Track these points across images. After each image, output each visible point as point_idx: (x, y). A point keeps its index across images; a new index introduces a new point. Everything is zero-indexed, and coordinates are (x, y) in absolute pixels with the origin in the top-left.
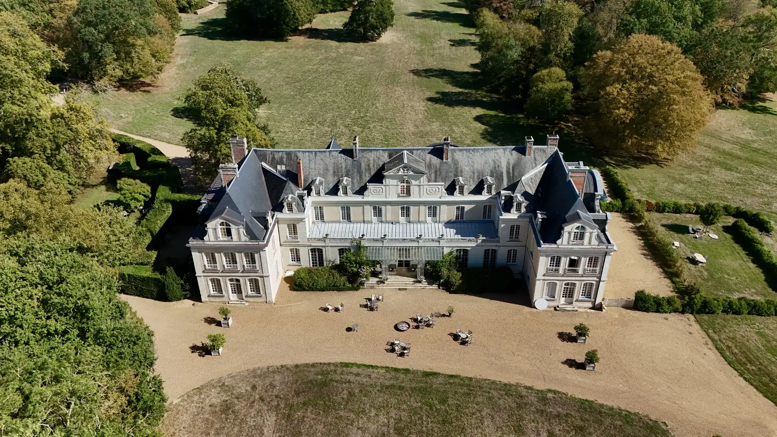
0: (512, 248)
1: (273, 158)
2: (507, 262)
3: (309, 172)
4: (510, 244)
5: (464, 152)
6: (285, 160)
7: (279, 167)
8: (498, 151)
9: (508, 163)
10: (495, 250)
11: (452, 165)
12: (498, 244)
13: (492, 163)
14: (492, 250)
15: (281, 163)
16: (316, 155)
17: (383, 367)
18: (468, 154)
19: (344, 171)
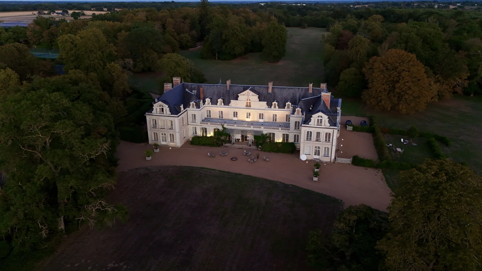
0: (297, 134)
1: (191, 87)
2: (294, 142)
3: (206, 94)
4: (295, 131)
5: (279, 89)
6: (196, 88)
7: (193, 91)
8: (295, 89)
9: (300, 95)
10: (288, 135)
11: (273, 95)
12: (289, 131)
13: (292, 94)
14: (287, 134)
15: (194, 89)
16: (210, 87)
17: (218, 170)
18: (281, 90)
19: (222, 94)
